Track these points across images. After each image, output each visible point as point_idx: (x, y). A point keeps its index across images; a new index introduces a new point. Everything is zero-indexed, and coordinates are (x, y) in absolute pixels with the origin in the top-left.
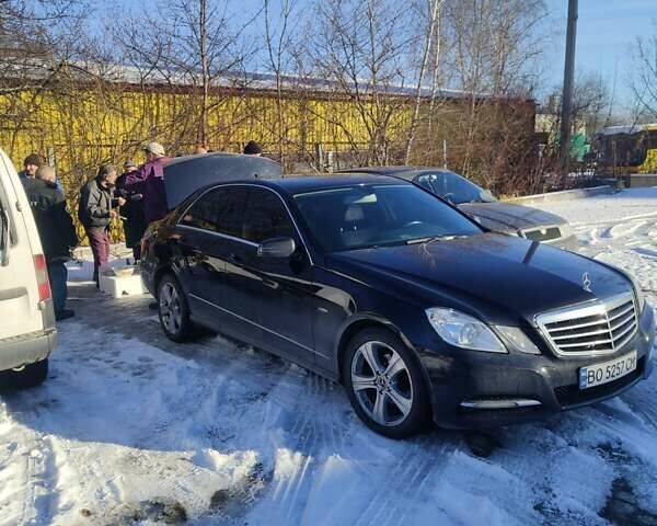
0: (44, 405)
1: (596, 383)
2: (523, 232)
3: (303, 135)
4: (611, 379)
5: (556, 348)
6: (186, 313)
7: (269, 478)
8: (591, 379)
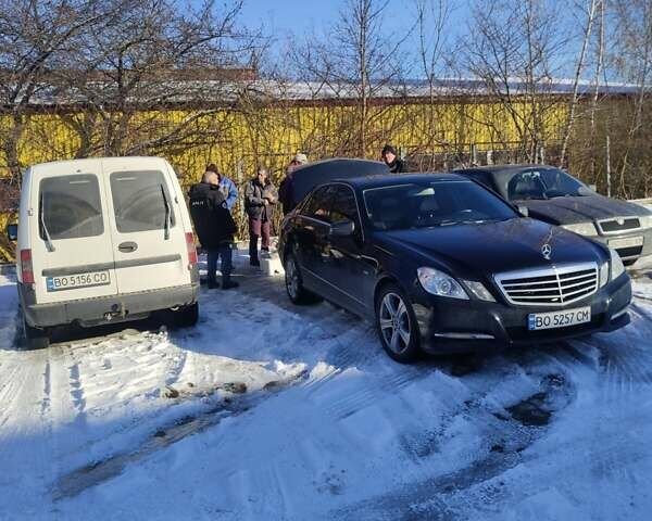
0: (191, 336)
1: (543, 327)
2: (599, 222)
3: (462, 137)
4: (558, 326)
5: (509, 298)
6: (300, 281)
7: (307, 377)
8: (539, 324)
